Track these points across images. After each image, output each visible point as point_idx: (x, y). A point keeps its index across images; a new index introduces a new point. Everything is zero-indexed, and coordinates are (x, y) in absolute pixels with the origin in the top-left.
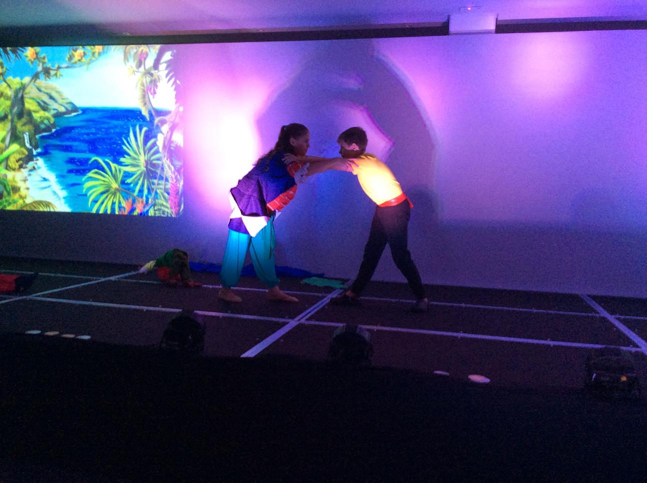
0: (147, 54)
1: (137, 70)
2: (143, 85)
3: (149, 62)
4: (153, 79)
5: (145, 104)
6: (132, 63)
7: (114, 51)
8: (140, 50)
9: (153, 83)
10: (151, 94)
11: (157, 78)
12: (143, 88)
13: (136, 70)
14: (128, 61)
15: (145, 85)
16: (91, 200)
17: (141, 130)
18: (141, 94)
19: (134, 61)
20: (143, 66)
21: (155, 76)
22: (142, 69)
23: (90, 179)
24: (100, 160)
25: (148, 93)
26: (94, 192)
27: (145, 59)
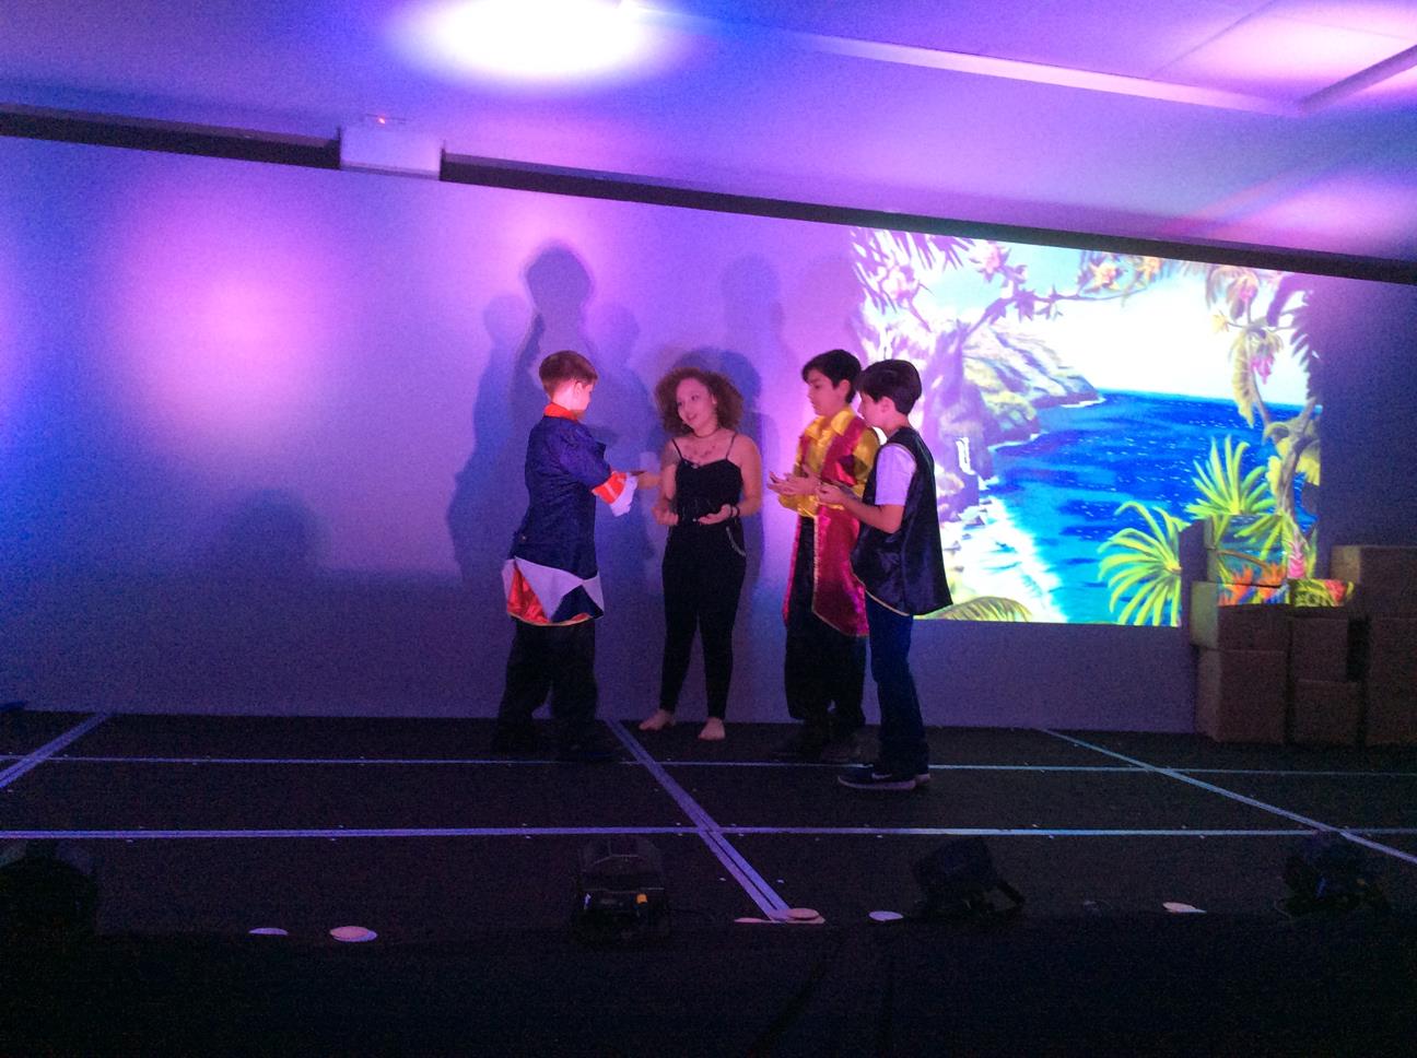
0: (1255, 292)
1: (1232, 321)
2: (1243, 353)
3: (1260, 308)
4: (1265, 342)
5: (1246, 393)
6: (1224, 306)
7: (1185, 274)
8: (1241, 280)
9: (1264, 351)
10: (1261, 374)
11: (1272, 341)
12: (1242, 359)
13: (1230, 320)
14: (1215, 300)
15: (1249, 355)
16: (1115, 596)
17: (1234, 447)
18: (1237, 371)
19: (1228, 301)
20: (1245, 315)
21: (1270, 339)
22: (1243, 321)
23: (1117, 549)
24: (1142, 508)
25: (1253, 372)
26: (1124, 578)
27: (1251, 300)
